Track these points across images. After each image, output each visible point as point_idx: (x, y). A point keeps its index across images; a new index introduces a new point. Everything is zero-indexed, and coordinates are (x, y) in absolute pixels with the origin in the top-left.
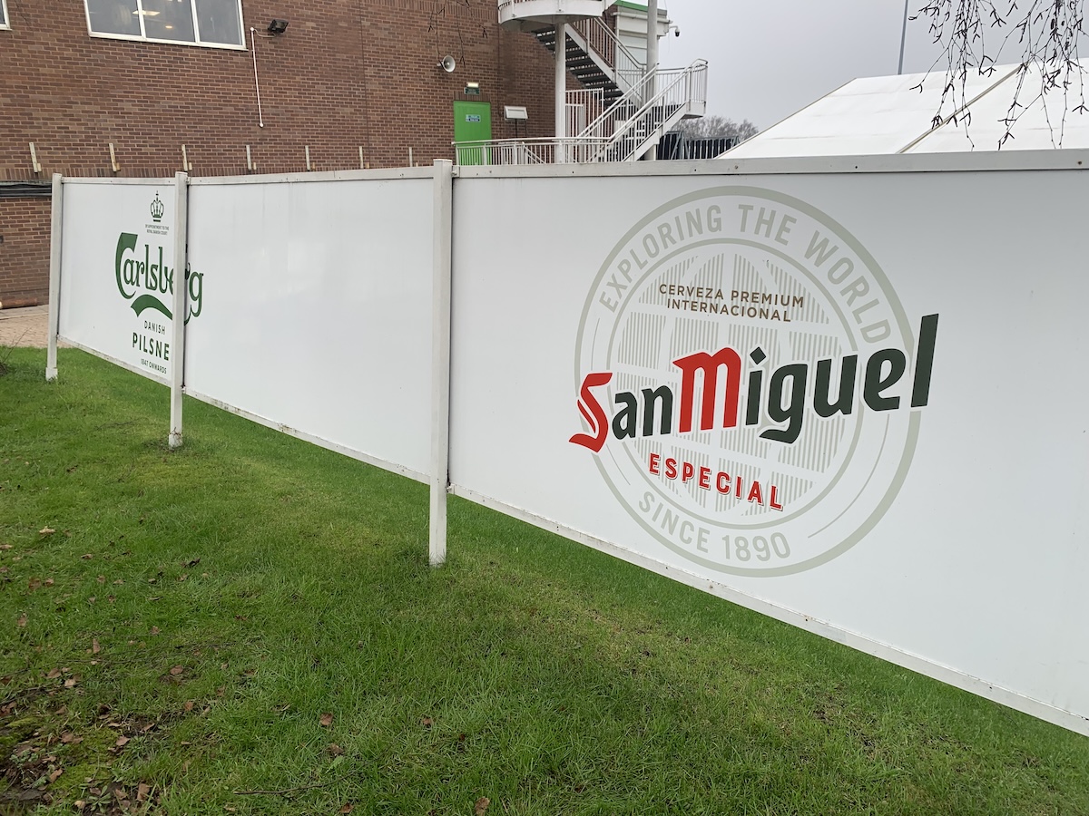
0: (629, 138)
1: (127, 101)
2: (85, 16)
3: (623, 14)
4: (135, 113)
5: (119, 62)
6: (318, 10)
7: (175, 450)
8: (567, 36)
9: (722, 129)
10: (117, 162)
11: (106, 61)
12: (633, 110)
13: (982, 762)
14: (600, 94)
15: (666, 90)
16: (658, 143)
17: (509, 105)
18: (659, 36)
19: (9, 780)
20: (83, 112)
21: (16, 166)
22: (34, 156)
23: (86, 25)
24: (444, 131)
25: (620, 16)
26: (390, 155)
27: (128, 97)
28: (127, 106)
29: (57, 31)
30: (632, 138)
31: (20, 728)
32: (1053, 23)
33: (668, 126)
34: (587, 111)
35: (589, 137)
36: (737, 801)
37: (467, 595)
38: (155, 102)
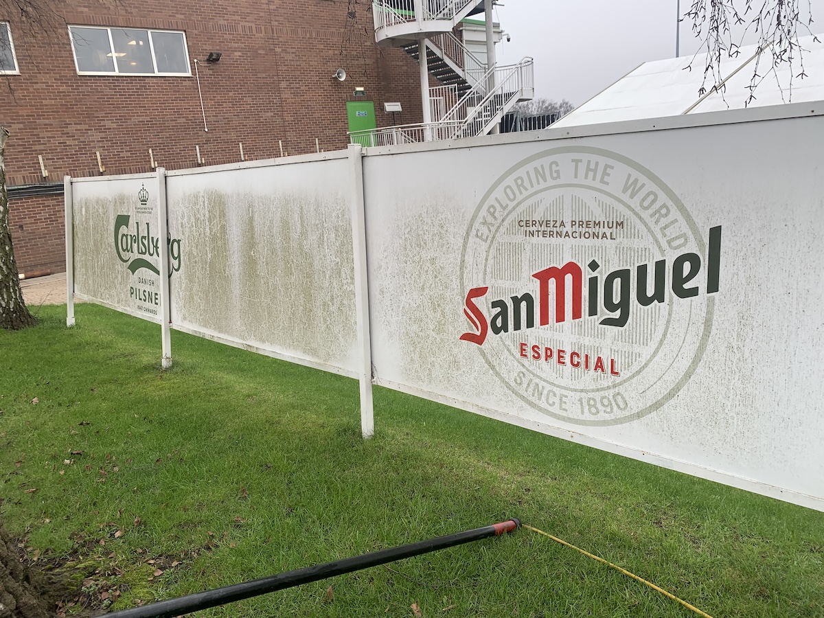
0: (478, 120)
1: (108, 120)
2: (73, 61)
3: (467, 28)
4: (113, 128)
5: (100, 92)
6: (242, 43)
7: (167, 370)
8: (427, 48)
9: (547, 108)
10: (102, 165)
11: (91, 92)
12: (480, 98)
13: (780, 550)
14: (455, 89)
15: (503, 82)
16: (500, 121)
17: (387, 102)
18: (495, 43)
19: (82, 605)
20: (76, 130)
21: (30, 173)
22: (42, 165)
23: (75, 67)
24: (340, 124)
25: (465, 30)
26: (302, 145)
27: (108, 117)
28: (108, 124)
29: (54, 73)
30: (480, 119)
31: (85, 568)
32: (778, 17)
33: (507, 108)
34: (446, 102)
35: (449, 121)
36: (604, 586)
37: (393, 457)
38: (128, 119)
